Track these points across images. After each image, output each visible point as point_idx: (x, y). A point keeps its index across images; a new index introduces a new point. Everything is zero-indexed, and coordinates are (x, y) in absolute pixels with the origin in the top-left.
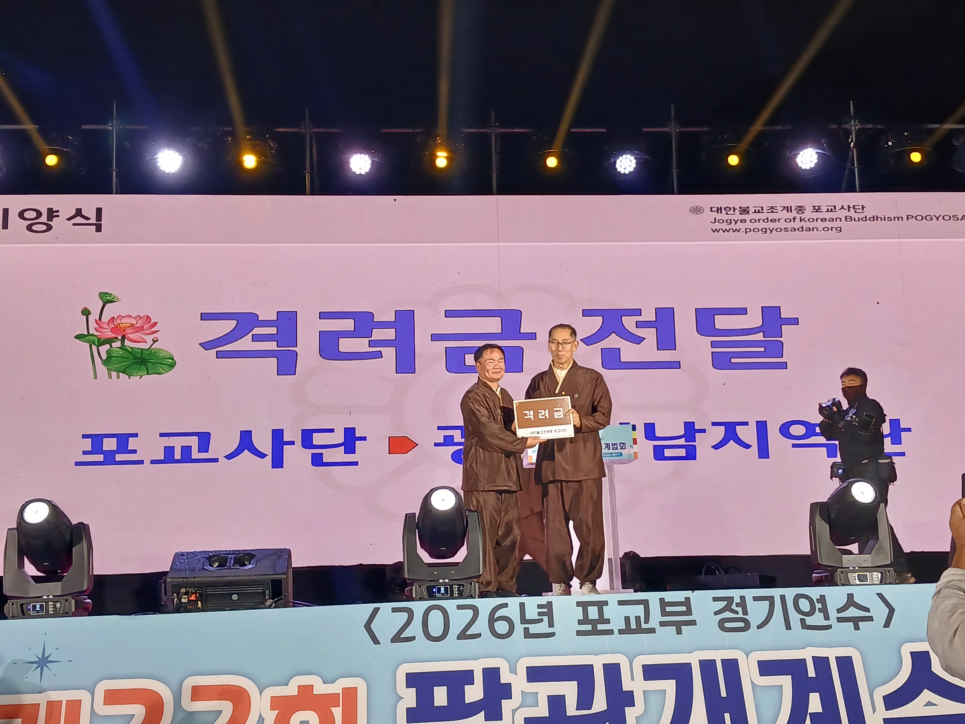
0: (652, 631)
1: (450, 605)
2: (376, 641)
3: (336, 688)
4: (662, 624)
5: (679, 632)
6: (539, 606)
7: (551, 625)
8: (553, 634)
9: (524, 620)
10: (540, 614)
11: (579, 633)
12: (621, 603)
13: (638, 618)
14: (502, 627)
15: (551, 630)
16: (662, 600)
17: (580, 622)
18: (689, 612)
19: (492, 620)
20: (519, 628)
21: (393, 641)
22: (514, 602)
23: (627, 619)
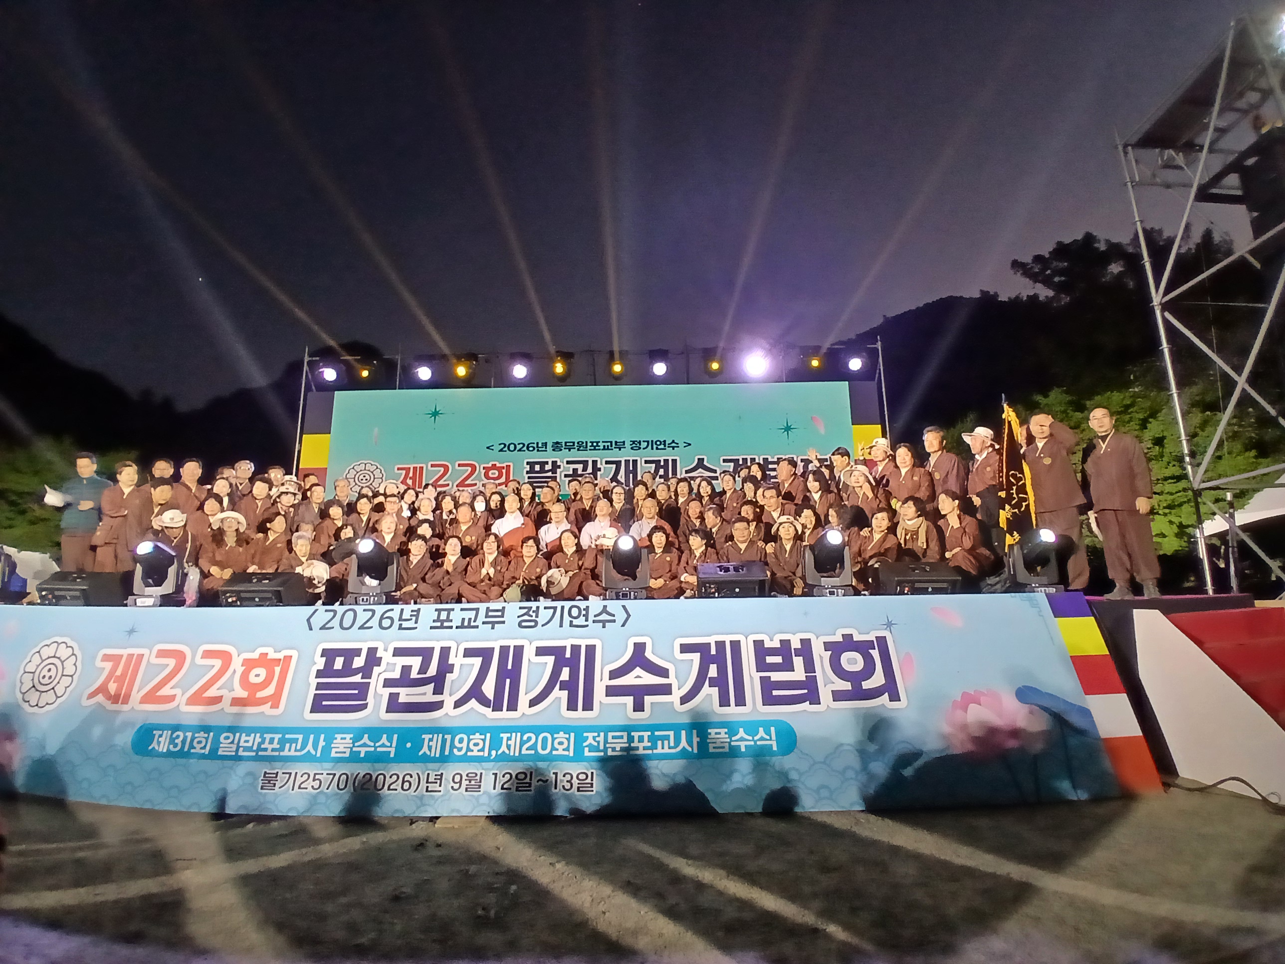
0: (477, 627)
1: (359, 609)
2: (311, 629)
3: (280, 656)
4: (484, 623)
5: (493, 628)
6: (412, 611)
7: (416, 622)
8: (416, 628)
9: (400, 619)
10: (411, 616)
11: (431, 628)
12: (462, 610)
13: (470, 619)
14: (386, 623)
15: (415, 626)
16: (488, 608)
17: (434, 621)
18: (502, 616)
19: (382, 618)
20: (397, 623)
21: (321, 629)
22: (397, 608)
23: (463, 619)
